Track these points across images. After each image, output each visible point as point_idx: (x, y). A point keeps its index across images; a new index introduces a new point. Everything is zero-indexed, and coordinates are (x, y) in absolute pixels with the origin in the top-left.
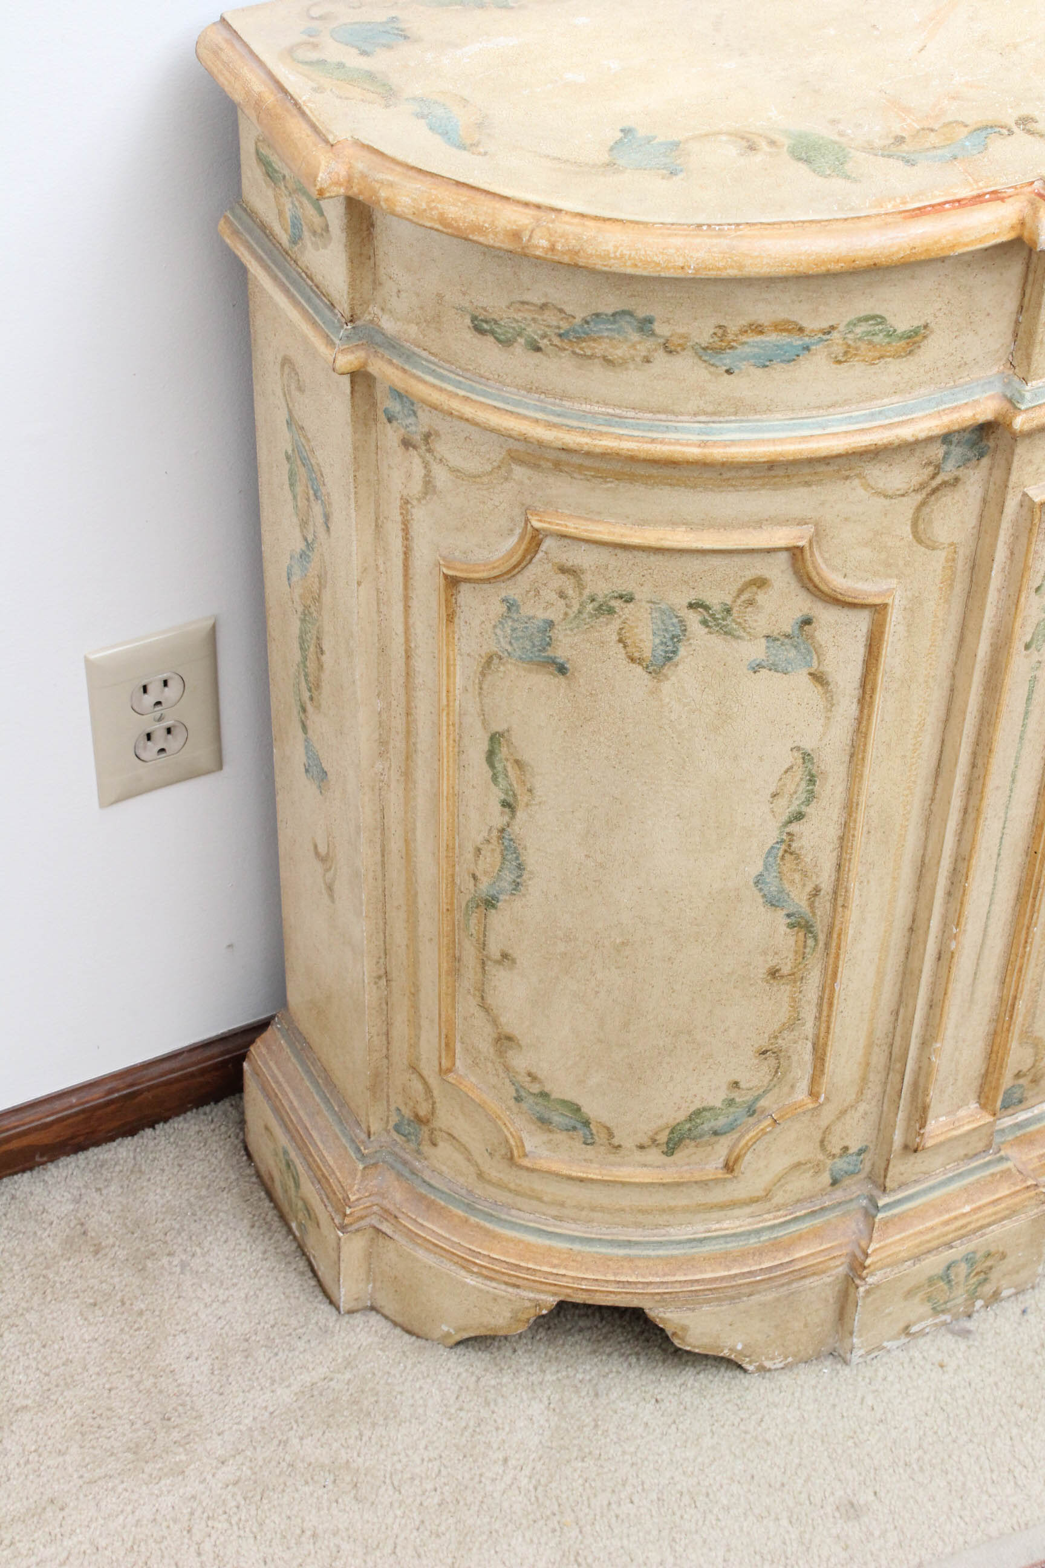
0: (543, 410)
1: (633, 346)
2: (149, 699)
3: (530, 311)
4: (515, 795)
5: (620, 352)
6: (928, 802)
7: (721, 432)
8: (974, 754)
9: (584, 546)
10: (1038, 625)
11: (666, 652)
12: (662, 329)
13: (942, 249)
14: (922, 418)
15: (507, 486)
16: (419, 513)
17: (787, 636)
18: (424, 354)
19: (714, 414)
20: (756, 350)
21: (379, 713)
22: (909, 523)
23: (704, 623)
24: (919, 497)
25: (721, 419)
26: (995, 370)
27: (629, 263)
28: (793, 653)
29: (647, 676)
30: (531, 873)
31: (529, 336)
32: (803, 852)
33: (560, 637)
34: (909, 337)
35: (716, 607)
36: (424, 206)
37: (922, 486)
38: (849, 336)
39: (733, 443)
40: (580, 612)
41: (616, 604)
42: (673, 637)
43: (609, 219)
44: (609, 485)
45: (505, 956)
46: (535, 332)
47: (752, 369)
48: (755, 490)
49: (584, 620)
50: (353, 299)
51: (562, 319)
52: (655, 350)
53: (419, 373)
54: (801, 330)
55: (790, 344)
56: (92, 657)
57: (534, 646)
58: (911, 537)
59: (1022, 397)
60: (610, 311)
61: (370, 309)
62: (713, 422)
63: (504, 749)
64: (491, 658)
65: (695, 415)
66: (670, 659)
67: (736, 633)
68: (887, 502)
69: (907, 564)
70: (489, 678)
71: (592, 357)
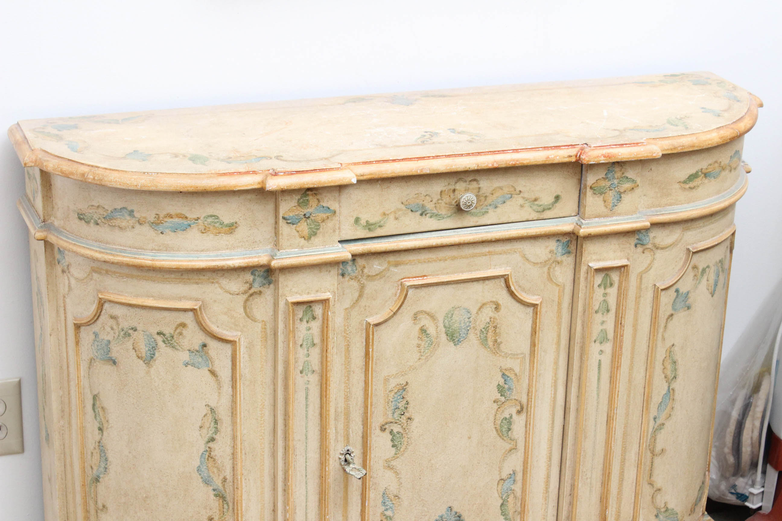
0: (99, 247)
1: (128, 222)
3: (94, 209)
4: (102, 424)
5: (123, 224)
6: (272, 445)
8: (285, 420)
9: (118, 306)
11: (151, 354)
12: (137, 215)
13: (231, 187)
15: (92, 282)
16: (68, 300)
17: (197, 351)
18: (65, 231)
19: (158, 250)
20: (171, 225)
21: (61, 397)
22: (242, 307)
23: (164, 341)
24: (245, 297)
25: (160, 252)
26: (269, 247)
27: (118, 184)
28: (200, 360)
29: (144, 365)
30: (110, 462)
31: (95, 219)
32: (216, 458)
33: (113, 348)
34: (230, 226)
35: (168, 335)
36: (56, 167)
37: (245, 292)
38: (205, 222)
39: (164, 260)
40: (119, 336)
41: (131, 332)
42: (153, 347)
43: (114, 170)
44: (125, 280)
45: (104, 506)
46: (96, 217)
47: (170, 233)
48: (177, 284)
49: (120, 339)
50: (44, 213)
51: (104, 211)
52: (135, 223)
53: (62, 237)
54: (186, 218)
55: (183, 223)
57: (104, 353)
58: (244, 314)
59: (276, 255)
60: (119, 207)
61: (51, 218)
62: (158, 253)
63: (98, 402)
64: (91, 360)
65: (152, 250)
66: (152, 357)
68: (231, 296)
69: (244, 326)
70: (91, 370)
71: (114, 226)
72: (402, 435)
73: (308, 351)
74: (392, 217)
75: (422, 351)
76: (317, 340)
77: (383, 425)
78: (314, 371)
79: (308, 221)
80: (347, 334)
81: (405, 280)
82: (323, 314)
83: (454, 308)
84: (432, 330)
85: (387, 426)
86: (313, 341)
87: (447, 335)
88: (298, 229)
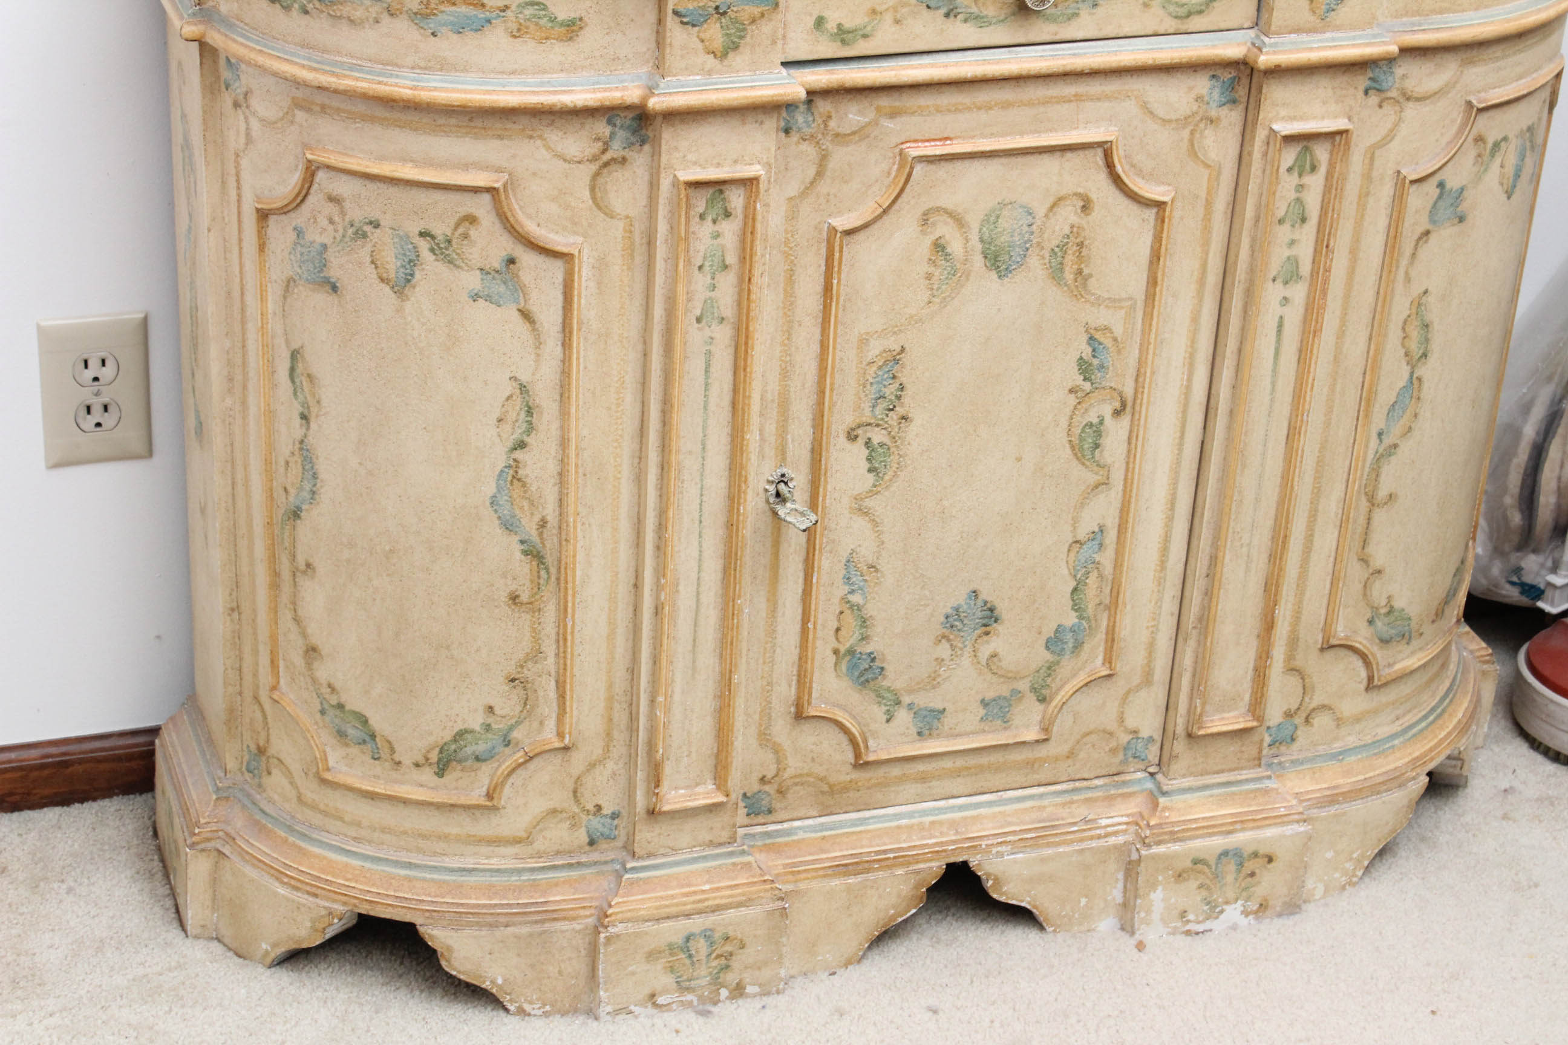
0: (309, 59)
2: (89, 374)
4: (308, 408)
5: (358, 14)
6: (637, 461)
7: (428, 81)
8: (663, 412)
9: (344, 177)
10: (705, 302)
15: (293, 128)
16: (244, 163)
17: (497, 272)
18: (242, 25)
19: (426, 68)
20: (452, 18)
21: (228, 352)
23: (432, 250)
24: (594, 167)
25: (430, 72)
26: (645, 69)
29: (393, 295)
30: (322, 481)
31: (301, 2)
32: (528, 481)
33: (332, 259)
34: (568, 26)
35: (440, 238)
37: (594, 159)
38: (519, 15)
39: (435, 89)
40: (344, 236)
41: (368, 229)
42: (410, 261)
44: (358, 125)
45: (308, 565)
49: (347, 242)
52: (382, 13)
53: (235, 37)
54: (483, 5)
55: (476, 16)
56: (43, 324)
57: (315, 268)
59: (658, 86)
62: (424, 74)
63: (300, 365)
64: (289, 282)
65: (413, 68)
66: (409, 281)
67: (457, 263)
68: (567, 165)
69: (590, 225)
70: (289, 300)
71: (340, 17)
72: (889, 449)
73: (713, 279)
74: (888, 18)
75: (935, 287)
76: (731, 259)
77: (853, 429)
78: (723, 319)
79: (723, 20)
80: (791, 248)
81: (908, 145)
82: (746, 208)
83: (1003, 205)
84: (956, 247)
85: (860, 432)
86: (723, 261)
87: (986, 257)
88: (702, 35)
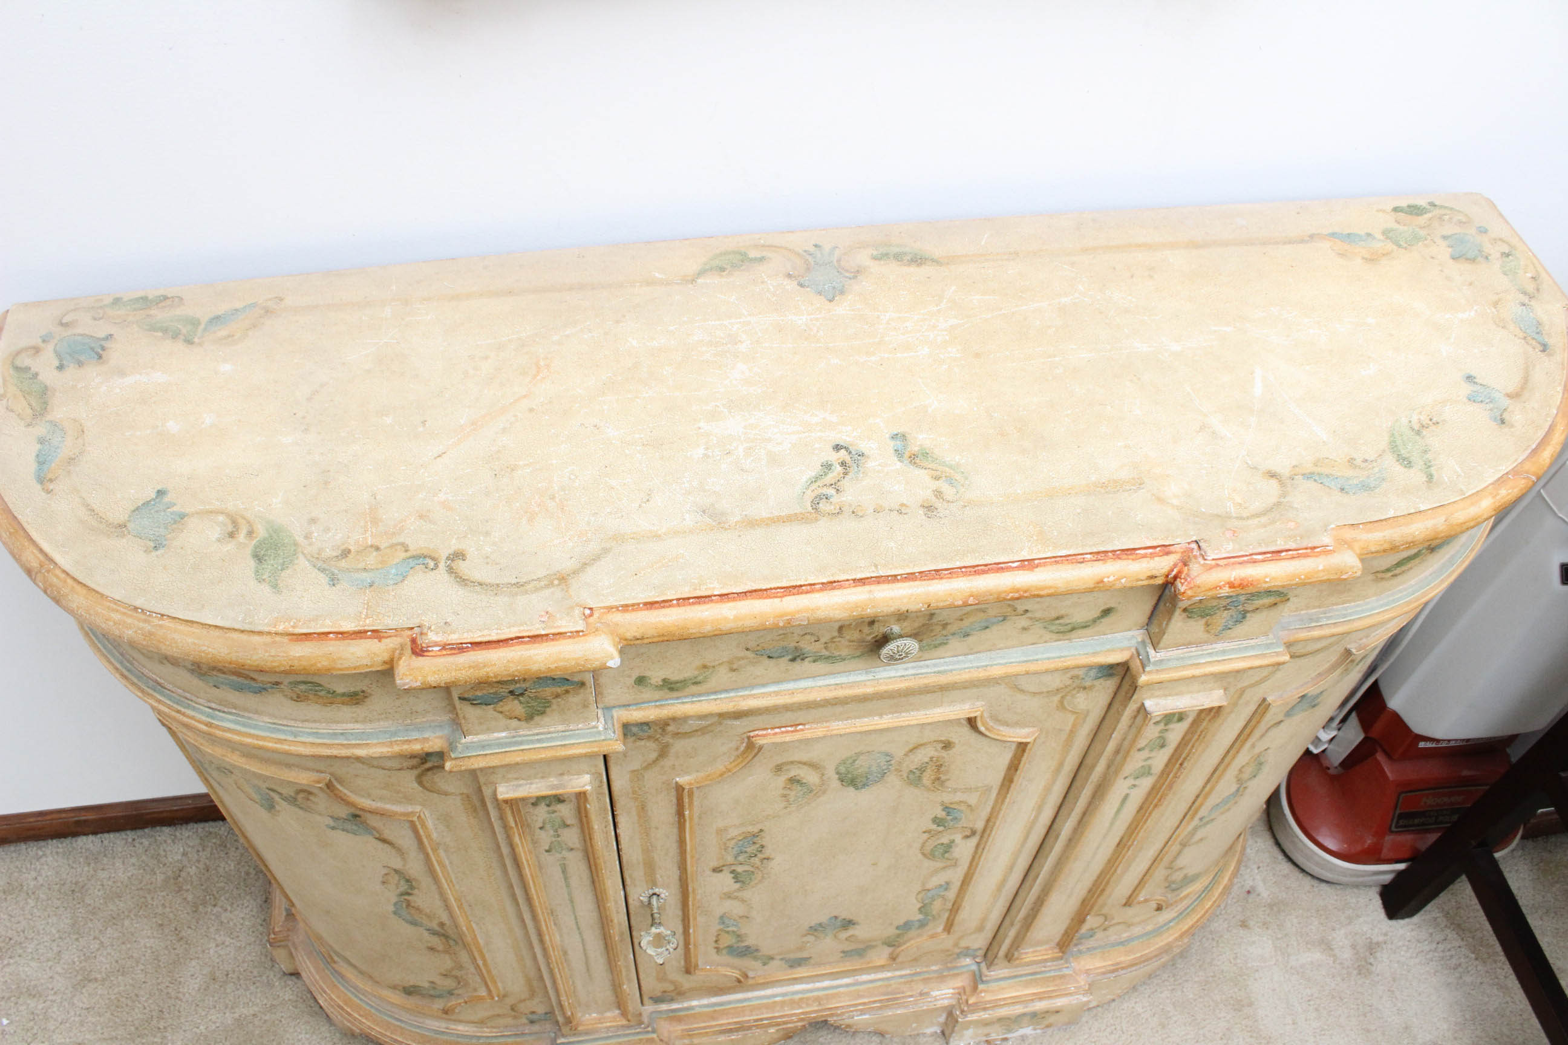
7: (222, 719)
10: (552, 843)
11: (268, 804)
14: (375, 745)
17: (345, 820)
20: (226, 681)
22: (414, 783)
23: (283, 799)
24: (416, 772)
25: (226, 710)
28: (355, 827)
32: (421, 908)
34: (350, 696)
35: (285, 795)
37: (414, 768)
42: (268, 799)
47: (231, 690)
54: (253, 679)
55: (250, 685)
58: (420, 789)
59: (457, 746)
62: (219, 711)
66: (272, 807)
67: (307, 810)
68: (386, 772)
69: (425, 800)
72: (753, 872)
73: (556, 832)
74: (723, 669)
75: (792, 800)
76: (572, 822)
77: (718, 868)
78: (570, 849)
79: (521, 699)
81: (757, 732)
83: (858, 754)
84: (811, 779)
85: (724, 868)
86: (563, 823)
87: (842, 781)
88: (500, 709)
